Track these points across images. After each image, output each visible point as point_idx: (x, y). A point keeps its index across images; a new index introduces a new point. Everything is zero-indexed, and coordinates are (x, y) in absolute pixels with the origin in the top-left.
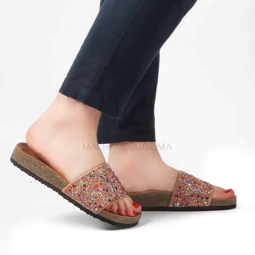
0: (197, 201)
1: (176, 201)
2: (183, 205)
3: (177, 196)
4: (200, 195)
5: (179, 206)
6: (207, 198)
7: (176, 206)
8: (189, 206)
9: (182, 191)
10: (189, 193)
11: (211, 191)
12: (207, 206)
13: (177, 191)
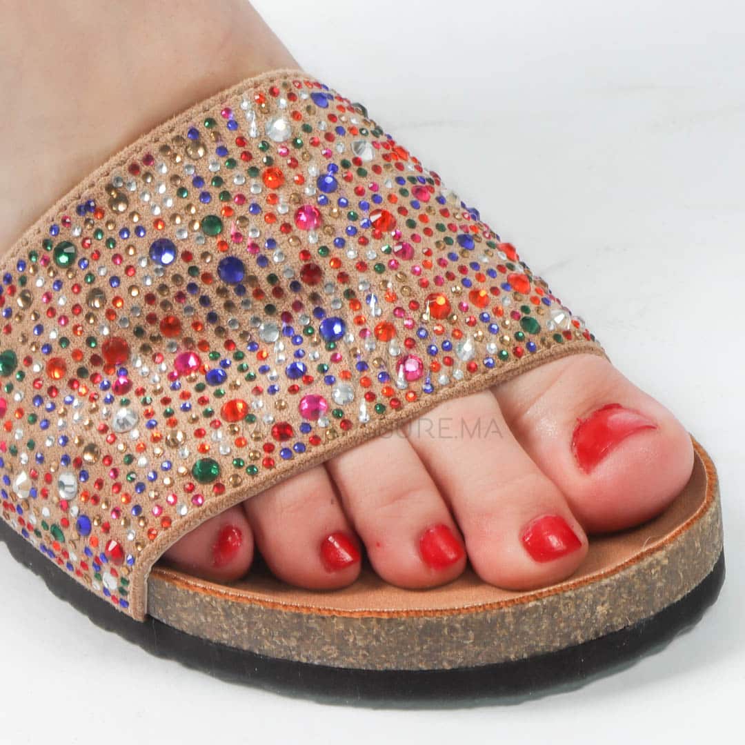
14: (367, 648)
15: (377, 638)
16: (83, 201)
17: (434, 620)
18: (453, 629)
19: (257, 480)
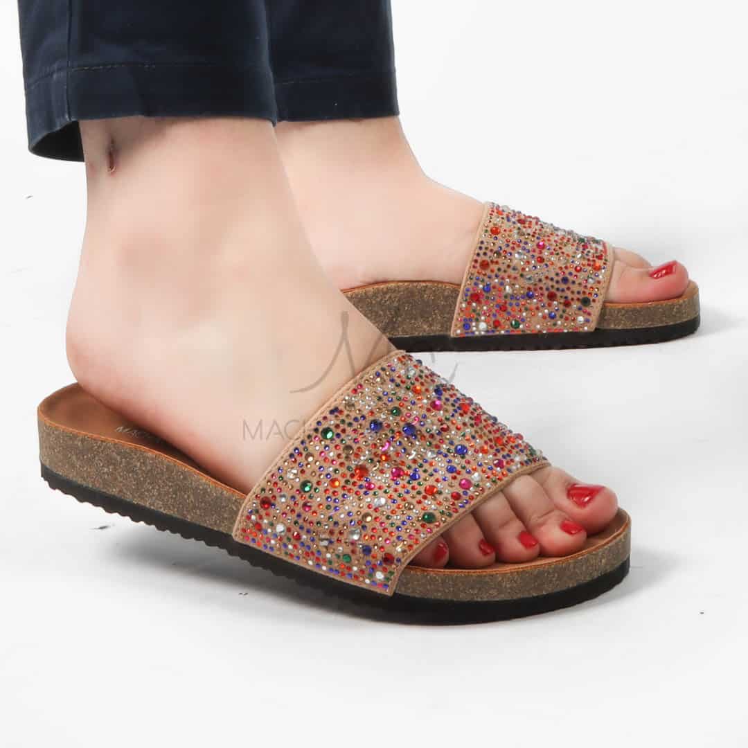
0: (550, 314)
1: (475, 316)
2: (499, 329)
3: (476, 297)
4: (558, 289)
5: (487, 331)
6: (586, 302)
7: (477, 333)
8: (521, 333)
9: (494, 277)
10: (517, 286)
11: (601, 277)
12: (586, 328)
13: (474, 280)
14: (511, 588)
15: (515, 582)
16: (332, 408)
17: (541, 569)
18: (549, 573)
19: (452, 519)
